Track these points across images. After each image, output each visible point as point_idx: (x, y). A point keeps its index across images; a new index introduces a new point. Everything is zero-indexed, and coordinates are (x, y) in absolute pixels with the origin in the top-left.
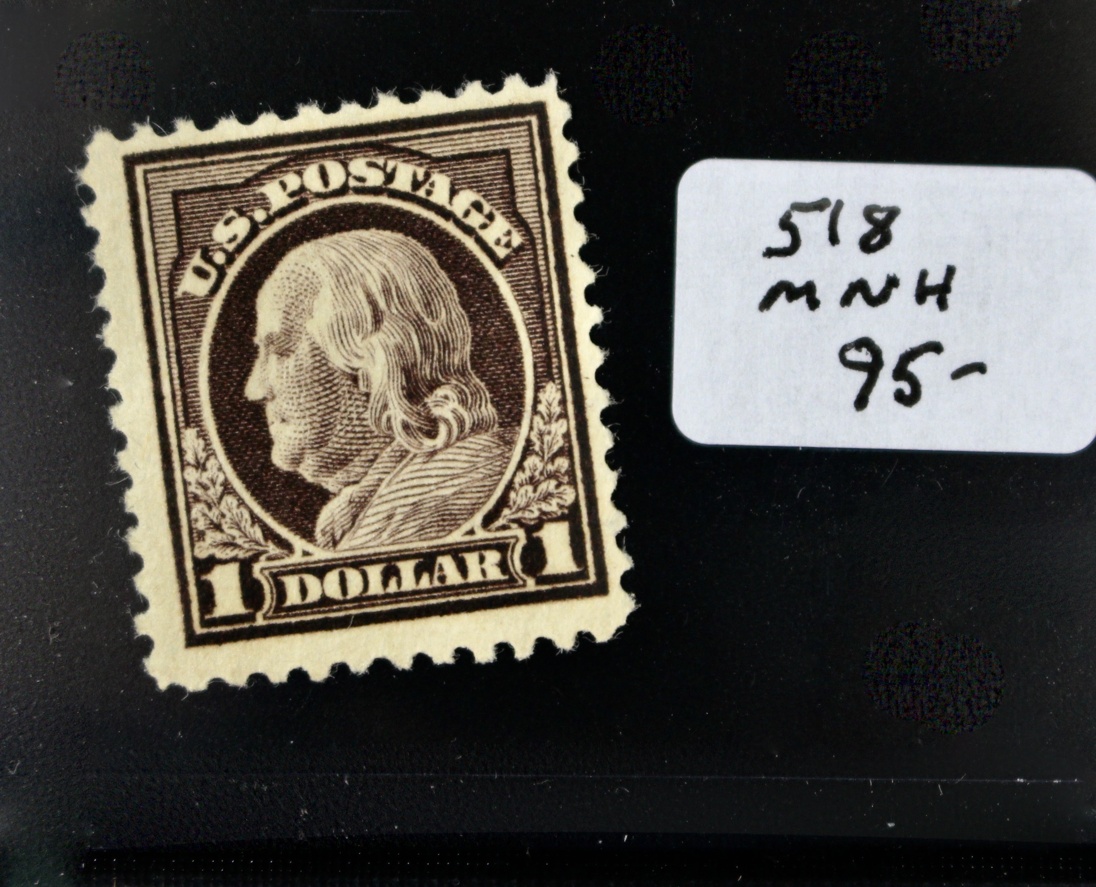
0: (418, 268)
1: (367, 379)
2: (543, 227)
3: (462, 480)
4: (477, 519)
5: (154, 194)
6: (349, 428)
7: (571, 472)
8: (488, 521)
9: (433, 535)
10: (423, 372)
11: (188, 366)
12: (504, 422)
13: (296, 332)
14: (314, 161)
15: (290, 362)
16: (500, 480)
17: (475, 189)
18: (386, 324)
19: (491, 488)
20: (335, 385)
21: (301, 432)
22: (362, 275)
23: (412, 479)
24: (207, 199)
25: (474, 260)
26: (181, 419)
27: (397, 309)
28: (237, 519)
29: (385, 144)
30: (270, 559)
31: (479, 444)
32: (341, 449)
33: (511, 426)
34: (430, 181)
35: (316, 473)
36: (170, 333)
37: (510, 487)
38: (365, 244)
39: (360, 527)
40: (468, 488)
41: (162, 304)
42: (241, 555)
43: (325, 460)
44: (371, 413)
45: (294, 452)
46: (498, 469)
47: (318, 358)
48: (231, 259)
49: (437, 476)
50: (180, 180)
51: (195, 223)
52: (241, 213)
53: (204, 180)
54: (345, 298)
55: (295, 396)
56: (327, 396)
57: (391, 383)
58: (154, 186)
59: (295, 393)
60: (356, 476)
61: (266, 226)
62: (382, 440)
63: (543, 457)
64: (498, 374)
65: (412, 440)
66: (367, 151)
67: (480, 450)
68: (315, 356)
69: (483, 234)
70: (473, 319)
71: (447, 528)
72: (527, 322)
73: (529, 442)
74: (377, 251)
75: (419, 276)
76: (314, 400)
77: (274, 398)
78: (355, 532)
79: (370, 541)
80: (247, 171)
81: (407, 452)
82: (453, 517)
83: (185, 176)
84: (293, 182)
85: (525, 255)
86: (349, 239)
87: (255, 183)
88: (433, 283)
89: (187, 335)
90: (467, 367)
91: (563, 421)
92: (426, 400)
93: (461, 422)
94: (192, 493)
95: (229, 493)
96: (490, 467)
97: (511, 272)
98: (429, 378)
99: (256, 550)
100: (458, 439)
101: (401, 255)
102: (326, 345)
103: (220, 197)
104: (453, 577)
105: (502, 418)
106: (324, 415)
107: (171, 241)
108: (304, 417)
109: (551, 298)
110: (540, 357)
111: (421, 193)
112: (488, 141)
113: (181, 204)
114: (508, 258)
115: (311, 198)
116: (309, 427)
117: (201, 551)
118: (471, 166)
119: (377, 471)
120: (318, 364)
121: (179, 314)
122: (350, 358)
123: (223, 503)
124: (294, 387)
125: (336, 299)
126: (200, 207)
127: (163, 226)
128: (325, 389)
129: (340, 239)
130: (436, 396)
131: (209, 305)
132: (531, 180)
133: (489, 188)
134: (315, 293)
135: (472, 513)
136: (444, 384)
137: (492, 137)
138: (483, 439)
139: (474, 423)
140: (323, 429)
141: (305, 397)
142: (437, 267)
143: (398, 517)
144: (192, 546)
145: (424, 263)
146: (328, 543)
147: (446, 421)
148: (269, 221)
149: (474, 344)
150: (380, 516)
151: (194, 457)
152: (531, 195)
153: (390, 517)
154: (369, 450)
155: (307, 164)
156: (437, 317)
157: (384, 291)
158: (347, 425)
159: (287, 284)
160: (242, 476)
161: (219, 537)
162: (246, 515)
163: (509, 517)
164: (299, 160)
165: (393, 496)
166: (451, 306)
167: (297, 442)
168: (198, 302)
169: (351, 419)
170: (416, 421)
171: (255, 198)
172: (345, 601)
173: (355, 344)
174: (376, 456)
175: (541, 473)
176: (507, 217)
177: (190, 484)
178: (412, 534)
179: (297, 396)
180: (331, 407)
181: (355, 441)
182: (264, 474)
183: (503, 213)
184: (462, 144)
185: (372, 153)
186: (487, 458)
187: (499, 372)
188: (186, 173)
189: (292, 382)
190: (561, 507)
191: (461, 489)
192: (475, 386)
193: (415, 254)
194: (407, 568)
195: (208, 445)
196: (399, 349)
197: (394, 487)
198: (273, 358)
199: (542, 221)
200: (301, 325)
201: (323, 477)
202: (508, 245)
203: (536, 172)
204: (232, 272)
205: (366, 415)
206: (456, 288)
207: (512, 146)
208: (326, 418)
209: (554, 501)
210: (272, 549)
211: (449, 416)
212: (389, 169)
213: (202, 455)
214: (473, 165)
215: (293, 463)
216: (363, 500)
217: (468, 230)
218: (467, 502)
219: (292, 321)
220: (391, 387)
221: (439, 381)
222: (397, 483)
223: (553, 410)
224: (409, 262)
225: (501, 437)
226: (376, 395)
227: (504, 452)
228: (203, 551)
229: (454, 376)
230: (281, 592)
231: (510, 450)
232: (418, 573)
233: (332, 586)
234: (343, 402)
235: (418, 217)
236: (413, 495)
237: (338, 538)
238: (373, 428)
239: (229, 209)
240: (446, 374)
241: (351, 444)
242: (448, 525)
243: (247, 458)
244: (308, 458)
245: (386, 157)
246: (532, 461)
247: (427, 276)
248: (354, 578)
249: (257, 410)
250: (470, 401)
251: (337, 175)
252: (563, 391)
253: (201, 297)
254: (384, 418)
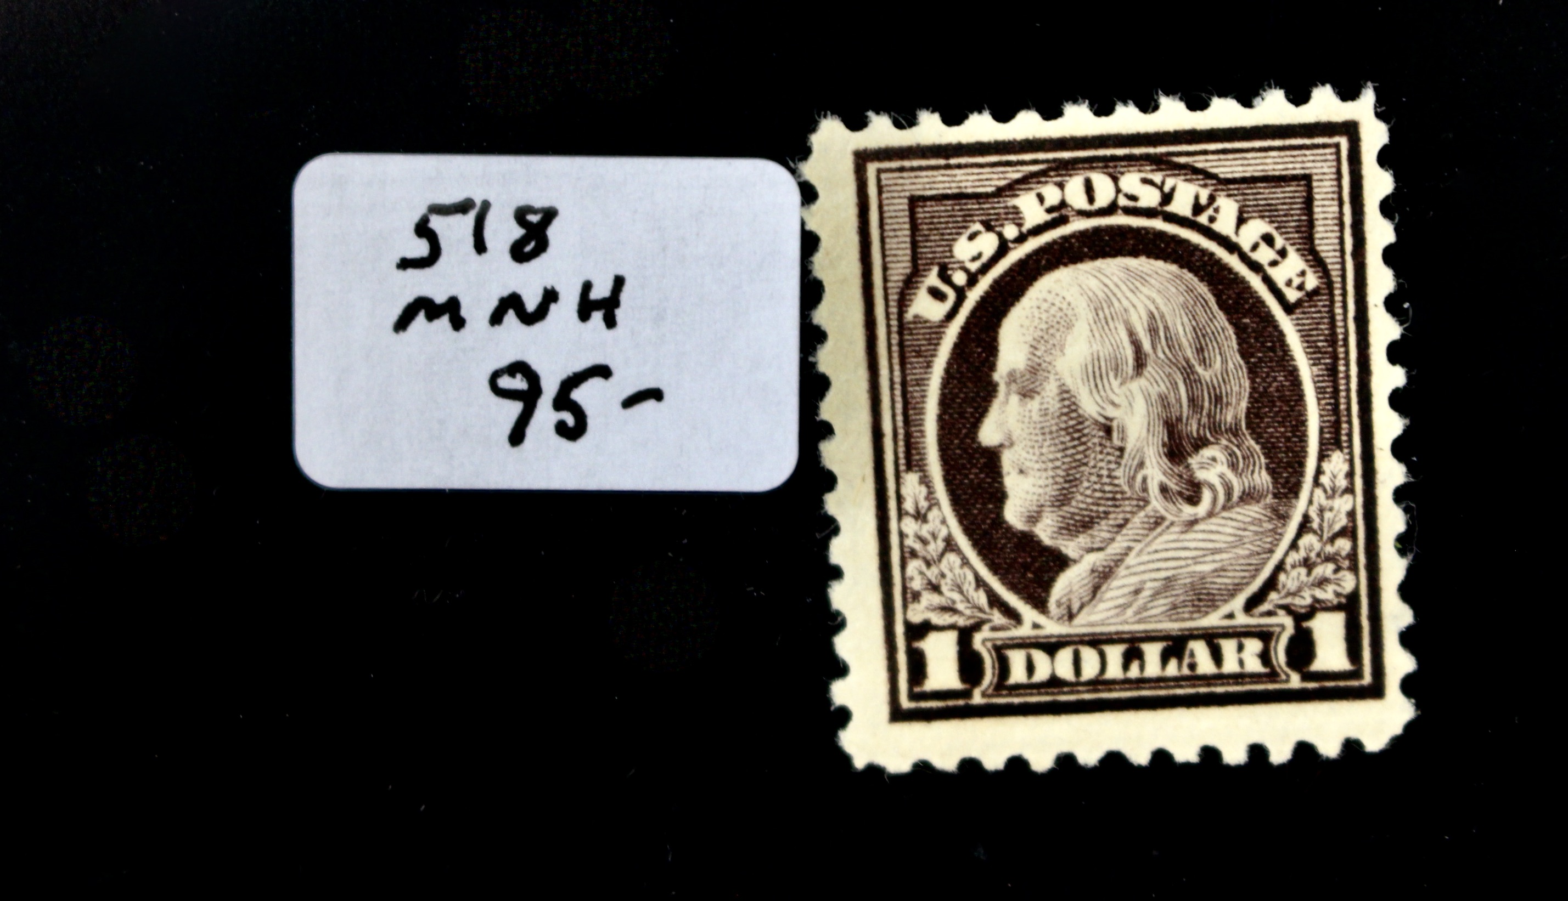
0: (1193, 307)
1: (1123, 430)
2: (1343, 270)
3: (1224, 556)
4: (1239, 602)
5: (887, 198)
6: (1097, 487)
7: (1353, 556)
8: (1250, 605)
9: (1186, 616)
10: (1189, 428)
11: (914, 401)
12: (1280, 493)
13: (1044, 370)
14: (1079, 172)
15: (1034, 405)
16: (1268, 558)
17: (1267, 220)
18: (1150, 369)
19: (1257, 567)
20: (1084, 435)
21: (1040, 487)
22: (1125, 310)
23: (1167, 550)
24: (949, 208)
25: (1260, 302)
26: (902, 461)
27: (1164, 353)
28: (959, 581)
29: (1165, 158)
30: (994, 629)
31: (1249, 516)
32: (1086, 510)
33: (1287, 498)
34: (1215, 205)
35: (1055, 535)
36: (896, 361)
37: (1280, 567)
38: (1131, 274)
39: (1101, 601)
40: (1231, 565)
41: (889, 326)
42: (962, 622)
43: (1067, 521)
44: (1125, 471)
45: (1031, 508)
46: (1268, 546)
47: (1067, 403)
48: (973, 280)
49: (1196, 549)
50: (919, 183)
51: (935, 235)
52: (989, 227)
53: (947, 185)
54: (1104, 335)
55: (1036, 445)
56: (1074, 447)
57: (1151, 437)
58: (889, 188)
59: (1037, 441)
60: (1101, 542)
61: (1016, 245)
62: (1135, 503)
63: (1321, 537)
64: (1277, 438)
65: (1171, 506)
66: (1141, 165)
67: (1249, 523)
68: (1063, 400)
69: (1272, 272)
71: (1203, 609)
72: (1316, 379)
73: (1306, 519)
74: (1146, 284)
75: (1193, 316)
76: (1059, 451)
77: (1012, 444)
78: (1095, 606)
79: (1112, 617)
80: (999, 179)
81: (1163, 518)
82: (1211, 597)
83: (926, 180)
84: (1052, 195)
85: (1320, 301)
86: (1113, 267)
87: (1007, 193)
88: (1209, 326)
89: (916, 365)
90: (1241, 426)
91: (1348, 497)
92: (1190, 460)
94: (909, 547)
95: (953, 550)
96: (1259, 543)
97: (1302, 319)
98: (1195, 434)
99: (978, 618)
100: (1224, 508)
101: (1174, 290)
102: (1078, 388)
103: (964, 207)
104: (1205, 665)
105: (1277, 488)
106: (1071, 468)
107: (904, 255)
108: (1046, 470)
109: (1347, 353)
110: (1328, 421)
111: (1203, 219)
112: (1287, 163)
113: (919, 213)
114: (1299, 303)
115: (1073, 216)
116: (1051, 481)
117: (915, 615)
118: (1268, 194)
119: (1127, 538)
120: (1065, 410)
121: (908, 340)
122: (1104, 406)
123: (944, 561)
124: (1036, 435)
125: (1094, 336)
126: (940, 217)
127: (896, 236)
128: (1073, 439)
129: (1103, 266)
130: (1202, 456)
131: (944, 333)
132: (1334, 213)
133: (1284, 219)
134: (1069, 326)
135: (1232, 593)
136: (1213, 443)
137: (1292, 159)
138: (1253, 511)
139: (1244, 492)
140: (1067, 485)
141: (1049, 446)
142: (1215, 308)
143: (1146, 593)
144: (905, 607)
145: (1200, 302)
146: (1063, 616)
147: (1212, 487)
148: (1021, 239)
149: (1252, 400)
150: (1126, 590)
151: (913, 506)
152: (1332, 231)
153: (1137, 592)
154: (1118, 513)
155: (1070, 175)
156: (1210, 365)
157: (1150, 331)
158: (1095, 483)
159: (1037, 314)
160: (968, 532)
161: (936, 599)
162: (970, 577)
163: (1276, 602)
164: (1061, 170)
165: (1142, 568)
166: (1228, 355)
167: (1035, 497)
168: (931, 328)
169: (1100, 476)
170: (1177, 484)
171: (1006, 210)
172: (1078, 684)
173: (1112, 389)
174: (1127, 521)
175: (1318, 555)
176: (1303, 255)
177: (907, 536)
178: (1162, 613)
179: (1040, 444)
180: (1079, 460)
181: (1102, 502)
182: (994, 532)
183: (1298, 250)
184: (1256, 165)
185: (1148, 168)
186: (1256, 533)
187: (1278, 435)
188: (927, 177)
189: (1035, 428)
190: (1338, 595)
191: (1224, 566)
192: (1248, 449)
193: (1190, 290)
194: (1152, 652)
195: (931, 493)
196: (1163, 399)
197: (1145, 558)
198: (1015, 399)
199: (1343, 263)
200: (1050, 363)
201: (1063, 540)
202: (1301, 287)
203: (1341, 204)
204: (974, 296)
205: (1117, 473)
206: (1236, 334)
207: (1314, 171)
208: (1071, 472)
209: (1331, 588)
210: (998, 618)
211: (1216, 482)
212: (1167, 189)
213: (924, 504)
214: (1267, 191)
215: (1029, 522)
216: (1107, 570)
217: (1255, 267)
218: (1228, 581)
219: (1039, 358)
220: (1150, 442)
221: (1207, 440)
222: (1149, 553)
223: (1338, 484)
224: (1181, 299)
225: (1275, 510)
226: (1132, 450)
227: (1277, 527)
228: (917, 614)
229: (1225, 435)
230: (1004, 668)
231: (1284, 525)
232: (1165, 658)
233: (1063, 665)
234: (1093, 456)
235: (1196, 247)
236: (1167, 569)
237: (1075, 610)
238: (1126, 488)
239: (974, 222)
240: (1216, 432)
241: (1098, 505)
242: (1205, 606)
243: (975, 512)
244: (1047, 518)
245: (1164, 173)
246: (1308, 540)
247: (1202, 318)
248: (1090, 658)
249: (992, 457)
250: (1241, 465)
251: (1104, 191)
252: (1351, 462)
253: (935, 322)
254: (1139, 478)
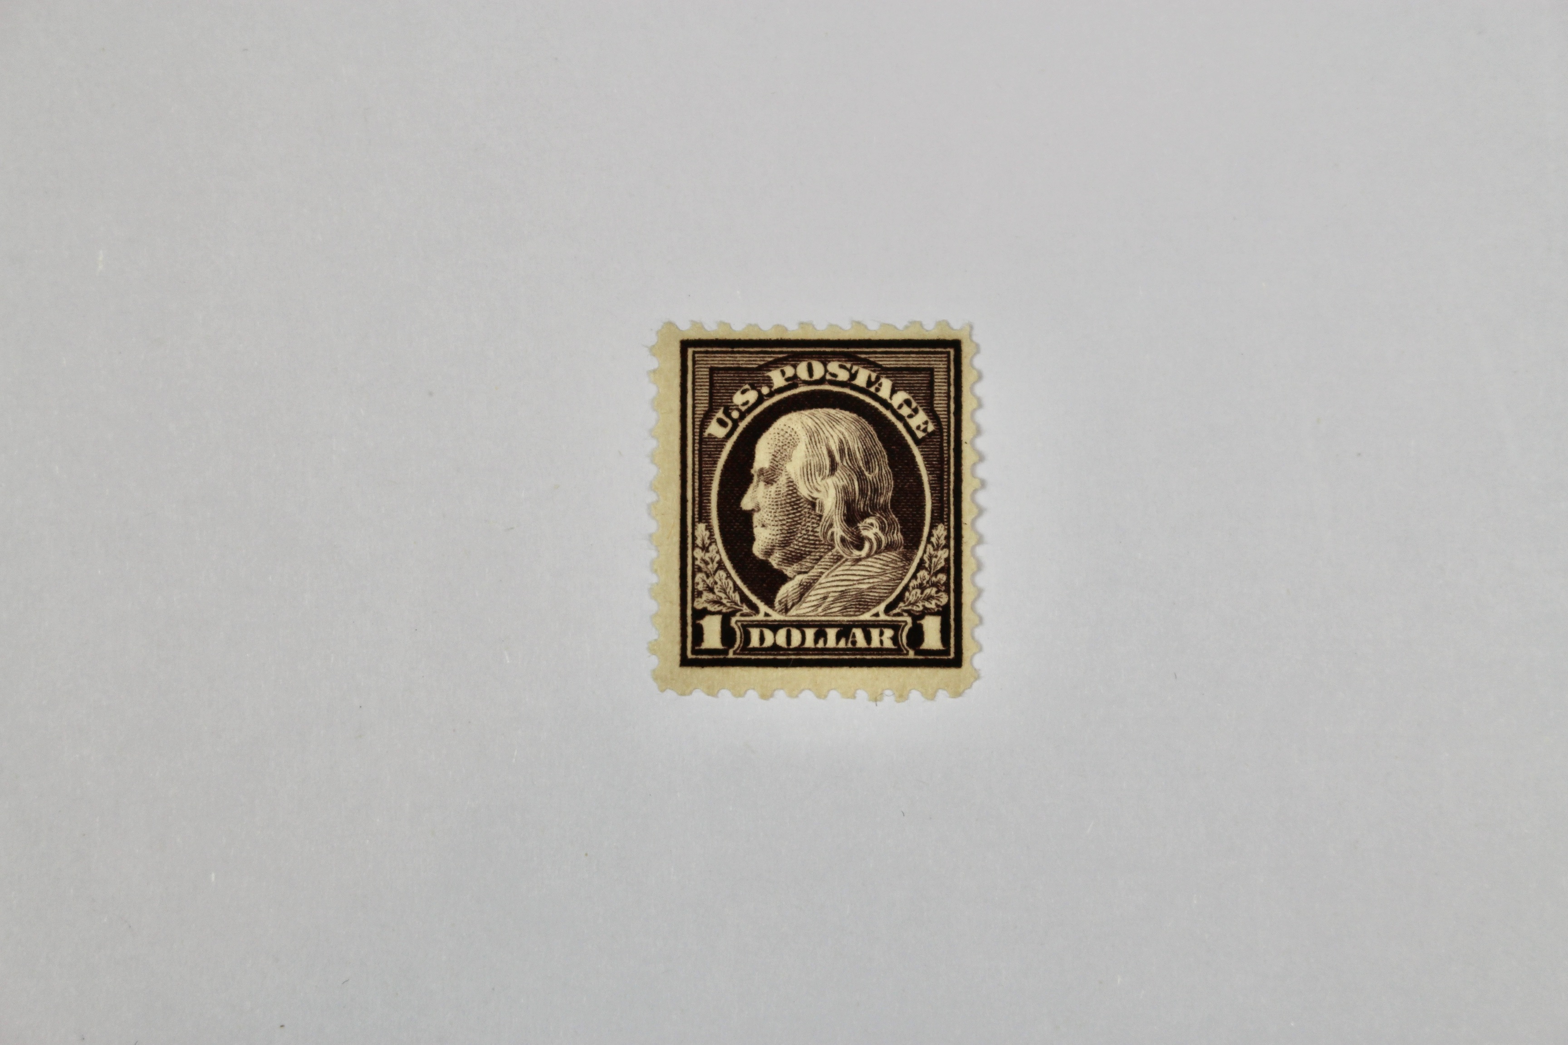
0: (864, 438)
1: (822, 506)
2: (949, 422)
3: (876, 580)
4: (881, 608)
5: (698, 368)
6: (806, 537)
7: (947, 584)
8: (887, 610)
9: (852, 613)
10: (859, 506)
11: (706, 482)
12: (908, 545)
13: (779, 469)
14: (805, 359)
15: (773, 489)
16: (900, 583)
17: (908, 392)
18: (839, 472)
19: (894, 587)
20: (800, 507)
21: (774, 535)
22: (827, 438)
23: (843, 575)
24: (732, 375)
25: (902, 438)
26: (697, 516)
27: (847, 463)
28: (724, 587)
29: (853, 355)
30: (742, 615)
31: (890, 558)
32: (798, 549)
33: (912, 549)
34: (879, 382)
35: (780, 563)
36: (697, 459)
37: (906, 588)
38: (831, 418)
39: (804, 602)
40: (879, 585)
41: (694, 439)
42: (724, 610)
43: (787, 555)
44: (821, 529)
45: (767, 547)
46: (900, 576)
47: (791, 488)
48: (743, 416)
49: (859, 575)
50: (716, 360)
51: (723, 390)
52: (753, 387)
53: (732, 362)
54: (814, 451)
55: (773, 511)
56: (794, 514)
57: (837, 510)
58: (699, 362)
59: (773, 509)
60: (806, 568)
61: (768, 398)
62: (826, 547)
63: (930, 572)
64: (908, 514)
65: (846, 550)
66: (840, 358)
67: (889, 562)
68: (789, 486)
69: (909, 421)
70: (896, 477)
71: (861, 610)
72: (931, 482)
73: (922, 560)
74: (839, 424)
75: (864, 443)
76: (785, 515)
77: (759, 510)
78: (801, 605)
79: (810, 612)
80: (761, 361)
81: (842, 557)
82: (866, 603)
83: (720, 359)
84: (789, 371)
85: (935, 438)
86: (821, 413)
87: (765, 369)
88: (873, 449)
89: (708, 462)
90: (888, 506)
91: (946, 551)
92: (859, 525)
93: (879, 541)
94: (697, 565)
95: (722, 569)
96: (894, 574)
97: (925, 448)
98: (862, 510)
99: (734, 608)
100: (876, 553)
101: (854, 428)
102: (798, 480)
103: (740, 375)
104: (861, 642)
105: (907, 543)
106: (791, 526)
107: (705, 400)
108: (777, 526)
109: (949, 468)
110: (936, 506)
111: (873, 389)
112: (920, 361)
113: (715, 376)
114: (923, 438)
115: (800, 383)
116: (779, 532)
117: (698, 605)
118: (908, 377)
119: (820, 567)
120: (790, 492)
121: (704, 448)
122: (812, 491)
123: (717, 575)
124: (773, 505)
125: (808, 451)
126: (726, 380)
127: (701, 389)
128: (793, 509)
129: (816, 413)
130: (865, 522)
131: (725, 445)
132: (945, 390)
133: (918, 392)
134: (795, 446)
135: (879, 603)
136: (872, 516)
137: (923, 359)
138: (892, 555)
139: (888, 544)
140: (789, 535)
141: (780, 512)
142: (877, 439)
143: (830, 599)
144: (693, 600)
145: (868, 435)
146: (782, 610)
147: (870, 540)
148: (771, 395)
149: (894, 492)
150: (818, 597)
151: (701, 542)
152: (944, 400)
153: (825, 598)
154: (817, 552)
155: (801, 361)
156: (872, 472)
157: (840, 450)
158: (805, 534)
159: (777, 437)
160: (731, 558)
161: (711, 596)
162: (731, 584)
163: (903, 608)
164: (794, 359)
165: (828, 584)
166: (882, 466)
167: (770, 541)
168: (717, 441)
169: (807, 531)
170: (850, 537)
171: (764, 378)
172: (789, 649)
173: (818, 484)
174: (821, 557)
175: (928, 582)
176: (926, 412)
177: (697, 559)
178: (838, 611)
179: (774, 511)
180: (796, 521)
181: (808, 545)
182: (746, 559)
183: (924, 410)
184: (904, 361)
185: (843, 359)
186: (894, 568)
187: (908, 512)
188: (720, 357)
189: (772, 502)
190: (937, 606)
191: (874, 586)
192: (891, 519)
193: (863, 429)
194: (832, 633)
195: (712, 535)
196: (845, 489)
197: (831, 579)
198: (762, 484)
199: (949, 418)
200: (783, 465)
201: (785, 566)
202: (925, 430)
203: (949, 385)
204: (742, 425)
205: (818, 529)
206: (887, 454)
207: (935, 366)
208: (791, 528)
209: (934, 602)
210: (745, 609)
211: (872, 537)
212: (853, 371)
213: (707, 541)
214: (909, 376)
215: (766, 554)
216: (809, 584)
217: (900, 418)
218: (876, 594)
219: (777, 462)
220: (837, 513)
221: (869, 513)
222: (833, 576)
223: (940, 542)
224: (858, 433)
225: (904, 555)
226: (826, 517)
227: (905, 565)
228: (700, 604)
229: (879, 512)
230: (747, 638)
231: (909, 564)
232: (839, 637)
233: (781, 639)
234: (804, 519)
235: (868, 404)
236: (842, 586)
237: (789, 607)
238: (822, 538)
239: (746, 384)
240: (874, 509)
241: (806, 547)
242: (862, 608)
243: (736, 547)
244: (776, 553)
245: (852, 363)
246: (923, 573)
247: (869, 444)
248: (796, 635)
249: (748, 516)
250: (887, 529)
251: (818, 370)
252: (948, 530)
253: (720, 438)
254: (829, 533)
